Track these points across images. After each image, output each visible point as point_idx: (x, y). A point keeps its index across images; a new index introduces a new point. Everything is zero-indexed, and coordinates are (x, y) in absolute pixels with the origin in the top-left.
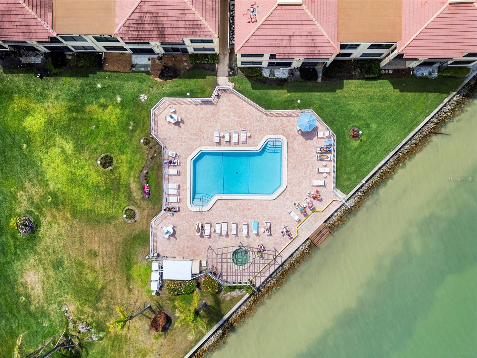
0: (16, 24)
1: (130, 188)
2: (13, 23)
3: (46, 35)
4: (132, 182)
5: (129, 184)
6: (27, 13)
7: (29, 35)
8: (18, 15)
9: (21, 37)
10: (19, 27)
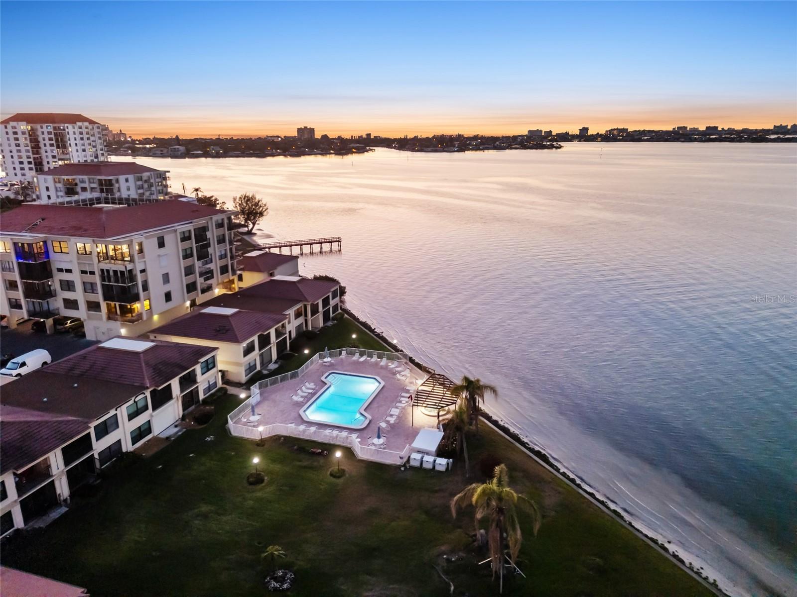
4: (299, 463)
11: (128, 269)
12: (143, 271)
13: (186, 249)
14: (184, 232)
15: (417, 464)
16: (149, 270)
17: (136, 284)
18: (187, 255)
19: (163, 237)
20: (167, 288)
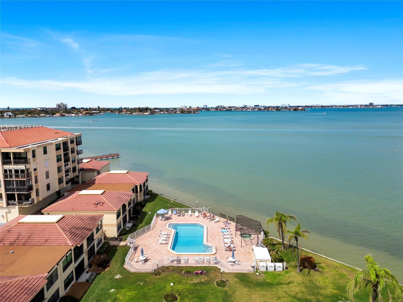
0: (13, 295)
1: (197, 283)
2: (11, 297)
3: (41, 280)
4: (192, 282)
5: (193, 283)
6: (12, 283)
7: (32, 291)
8: (8, 290)
9: (28, 297)
10: (18, 295)
11: (27, 168)
12: (35, 170)
13: (58, 156)
14: (57, 144)
15: (264, 269)
16: (38, 170)
17: (31, 178)
18: (59, 160)
19: (46, 147)
20: (47, 181)
